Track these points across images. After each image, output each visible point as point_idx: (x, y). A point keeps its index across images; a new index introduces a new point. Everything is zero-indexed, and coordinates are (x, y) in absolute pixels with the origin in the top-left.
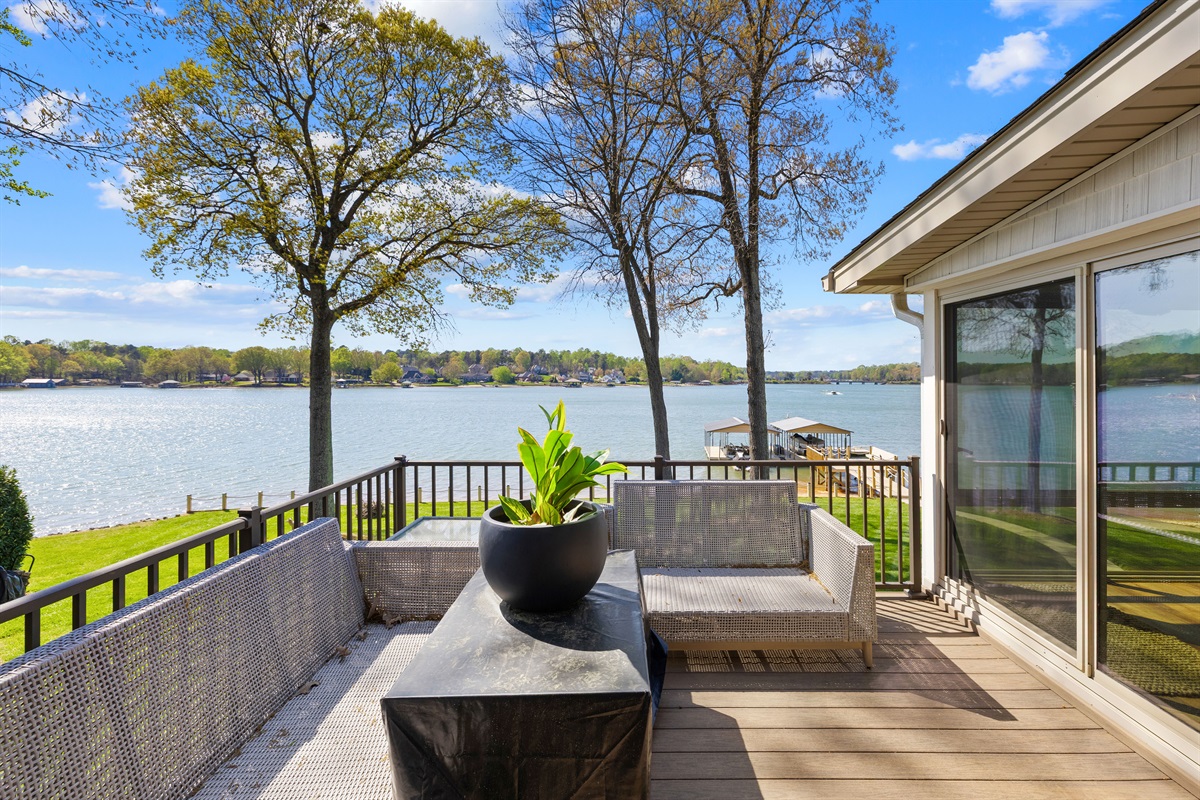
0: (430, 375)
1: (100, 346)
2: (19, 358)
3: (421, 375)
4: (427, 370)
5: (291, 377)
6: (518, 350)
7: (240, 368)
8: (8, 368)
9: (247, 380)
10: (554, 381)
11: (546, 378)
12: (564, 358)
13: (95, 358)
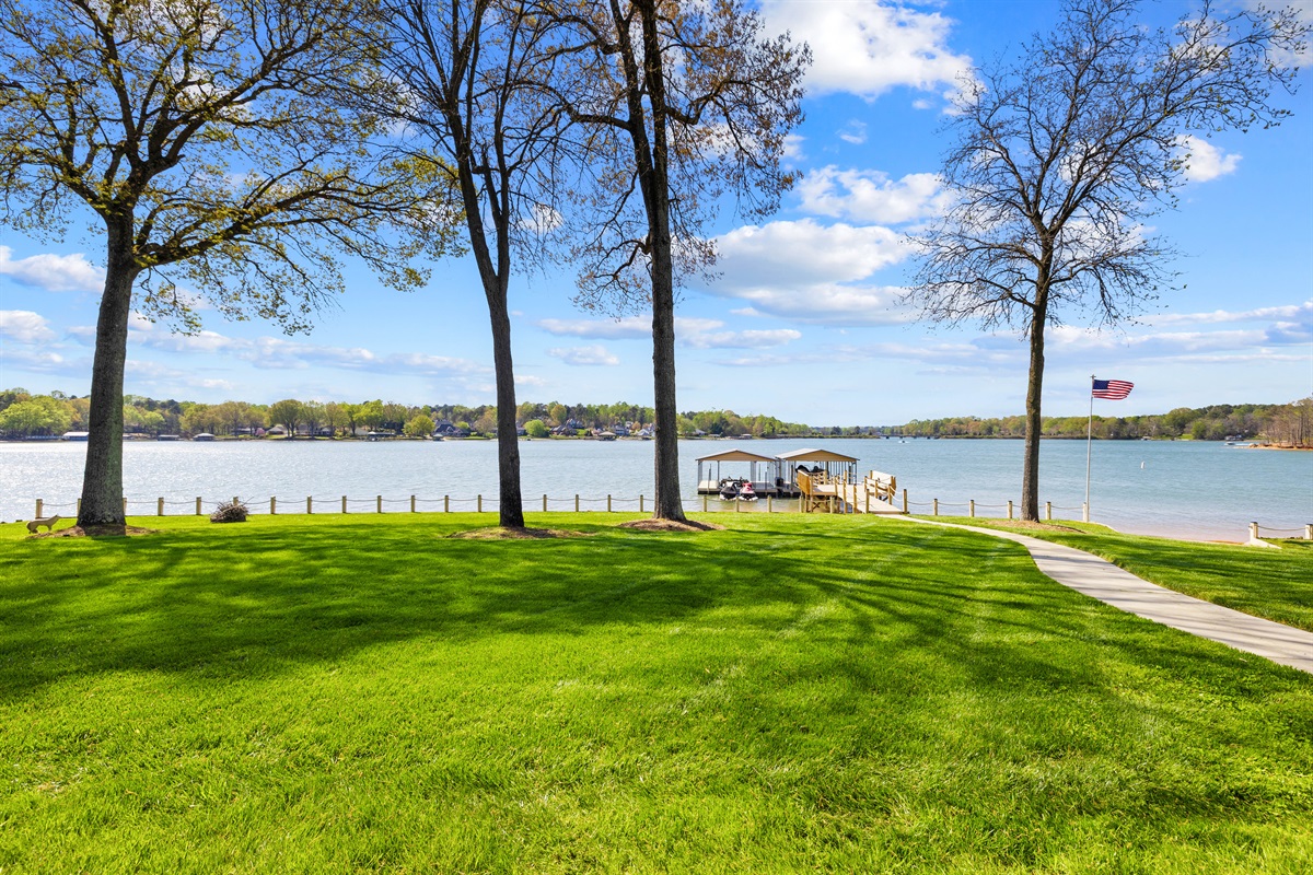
0: (464, 428)
1: (143, 401)
2: (61, 412)
3: (454, 429)
4: (461, 424)
5: (324, 430)
6: (553, 405)
7: (274, 422)
8: (49, 420)
9: (281, 433)
10: (589, 435)
11: (581, 432)
12: (601, 412)
13: (136, 412)
